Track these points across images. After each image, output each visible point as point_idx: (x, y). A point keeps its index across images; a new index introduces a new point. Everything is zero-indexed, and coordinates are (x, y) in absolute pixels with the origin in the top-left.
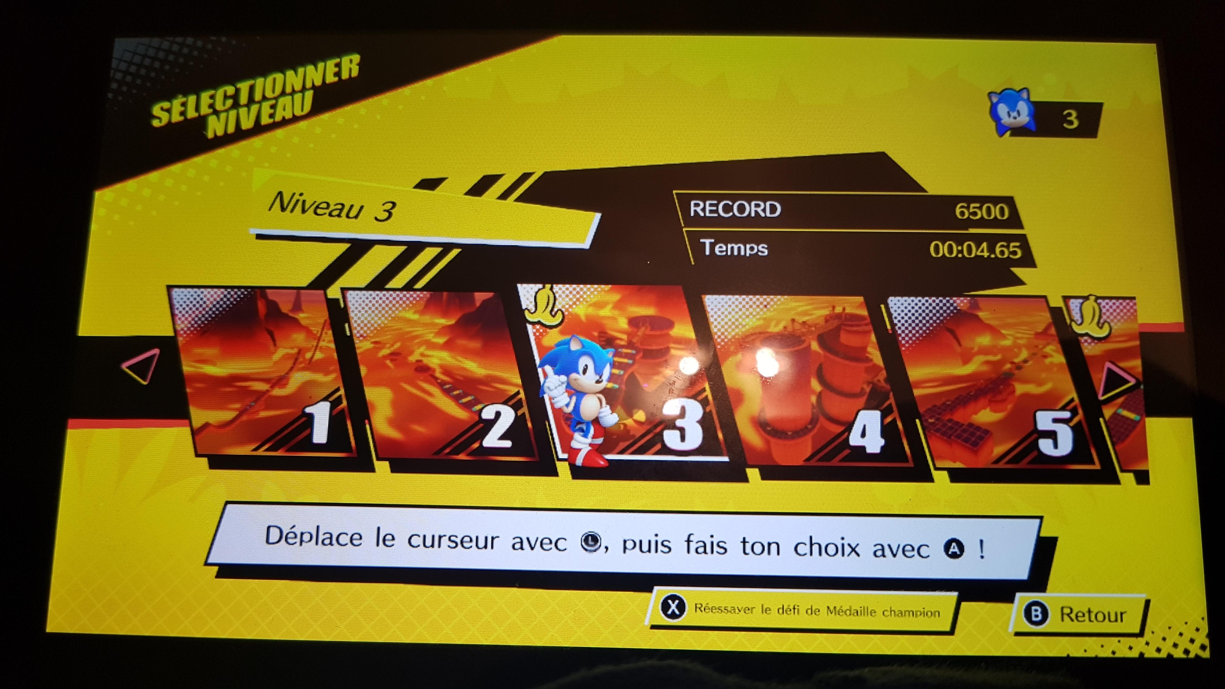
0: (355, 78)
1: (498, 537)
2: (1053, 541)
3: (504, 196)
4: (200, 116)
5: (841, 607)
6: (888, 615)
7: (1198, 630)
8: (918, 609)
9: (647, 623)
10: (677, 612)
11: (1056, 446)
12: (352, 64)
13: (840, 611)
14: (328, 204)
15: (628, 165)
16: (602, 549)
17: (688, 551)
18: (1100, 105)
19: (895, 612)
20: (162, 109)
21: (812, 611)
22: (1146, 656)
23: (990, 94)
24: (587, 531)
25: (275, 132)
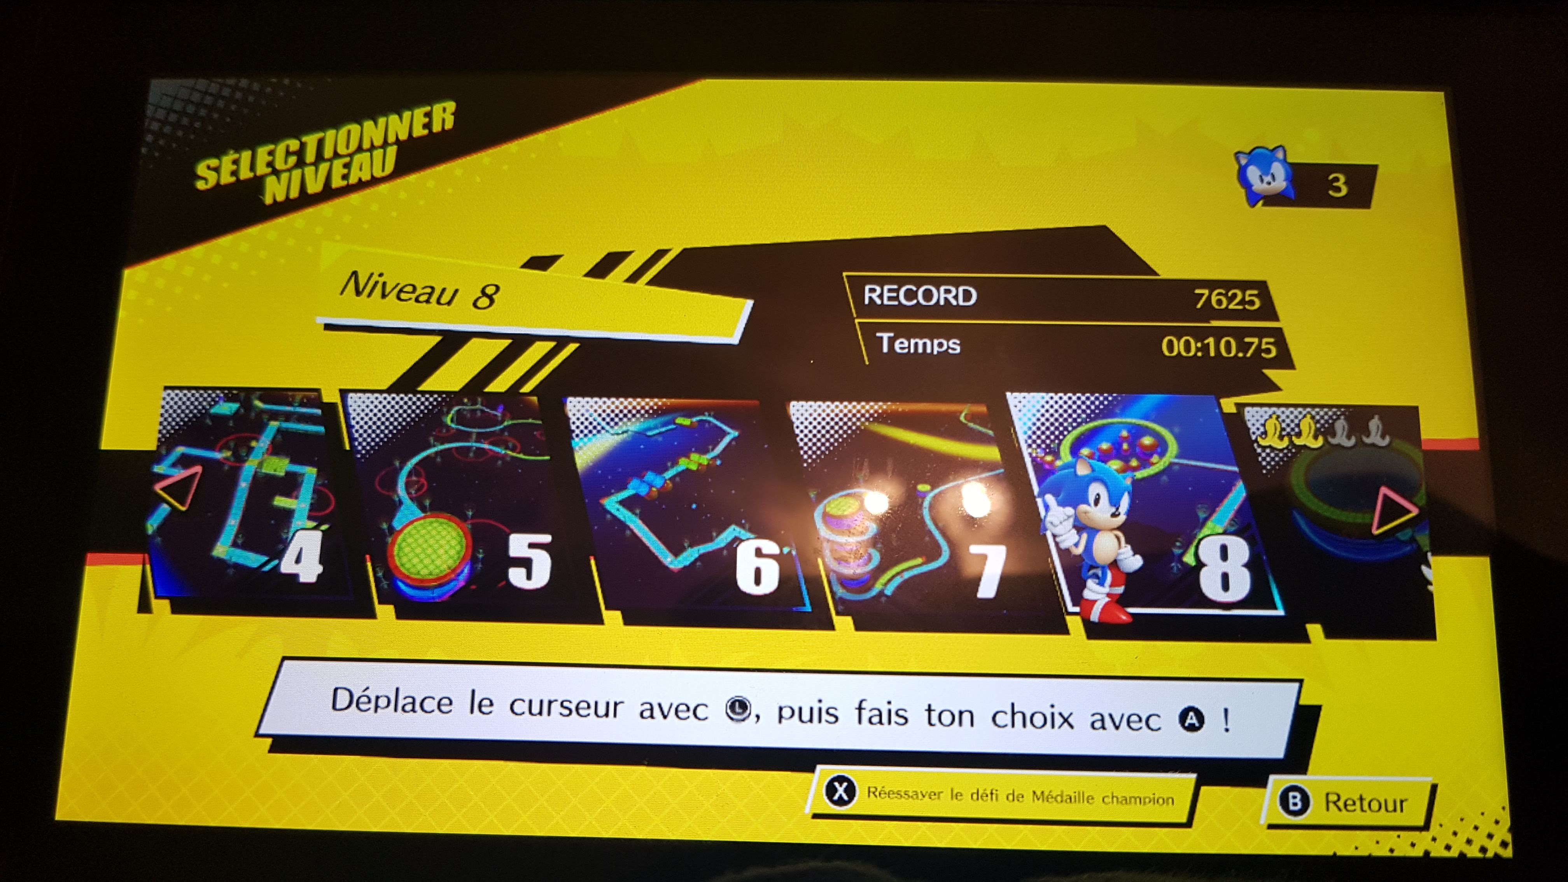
0: (450, 130)
1: (622, 702)
2: (1317, 709)
3: (633, 278)
4: (255, 176)
5: (1050, 792)
6: (1109, 803)
7: (1497, 822)
8: (1146, 795)
9: (808, 811)
10: (845, 798)
12: (446, 114)
13: (1050, 797)
14: (415, 288)
15: (788, 241)
16: (753, 718)
17: (860, 722)
18: (1374, 168)
19: (1117, 798)
20: (209, 167)
21: (1015, 797)
22: (1432, 855)
23: (1237, 154)
24: (733, 695)
25: (349, 197)
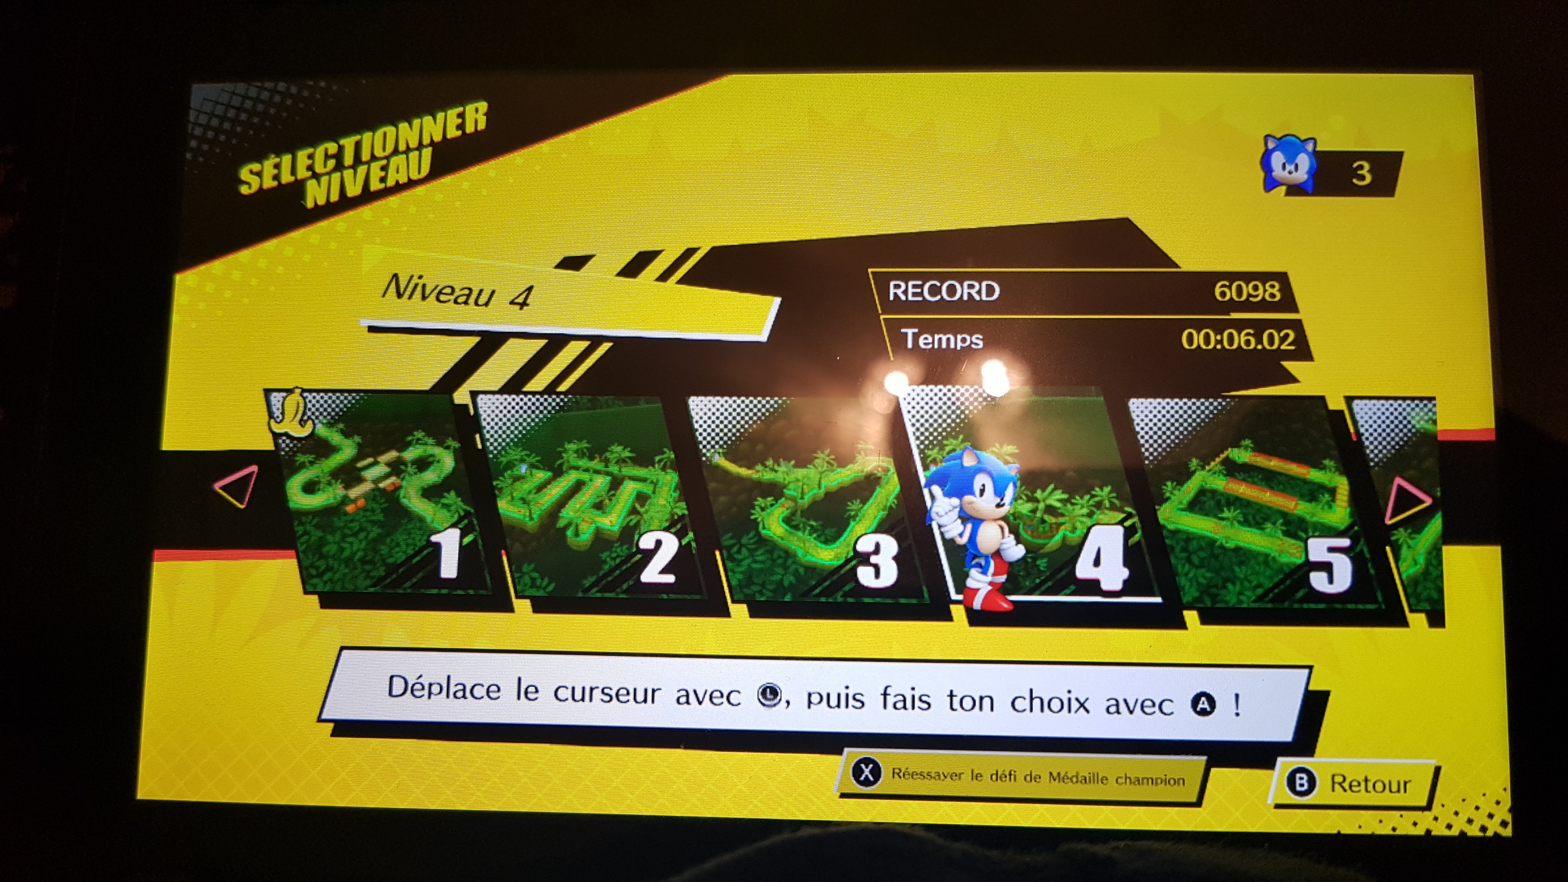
0: (482, 132)
1: (660, 689)
2: (1325, 695)
3: (664, 277)
4: (296, 179)
5: (1066, 773)
6: (1123, 783)
7: (1498, 803)
8: (1158, 776)
9: (836, 790)
10: (871, 778)
11: (1331, 581)
12: (478, 114)
13: (1065, 778)
14: (453, 289)
15: (814, 238)
16: (783, 704)
17: (885, 707)
18: (1400, 155)
19: (1130, 779)
20: (251, 172)
21: (1032, 778)
22: (1433, 833)
23: (1265, 138)
24: (764, 683)
25: (388, 200)
